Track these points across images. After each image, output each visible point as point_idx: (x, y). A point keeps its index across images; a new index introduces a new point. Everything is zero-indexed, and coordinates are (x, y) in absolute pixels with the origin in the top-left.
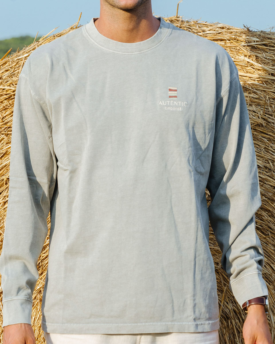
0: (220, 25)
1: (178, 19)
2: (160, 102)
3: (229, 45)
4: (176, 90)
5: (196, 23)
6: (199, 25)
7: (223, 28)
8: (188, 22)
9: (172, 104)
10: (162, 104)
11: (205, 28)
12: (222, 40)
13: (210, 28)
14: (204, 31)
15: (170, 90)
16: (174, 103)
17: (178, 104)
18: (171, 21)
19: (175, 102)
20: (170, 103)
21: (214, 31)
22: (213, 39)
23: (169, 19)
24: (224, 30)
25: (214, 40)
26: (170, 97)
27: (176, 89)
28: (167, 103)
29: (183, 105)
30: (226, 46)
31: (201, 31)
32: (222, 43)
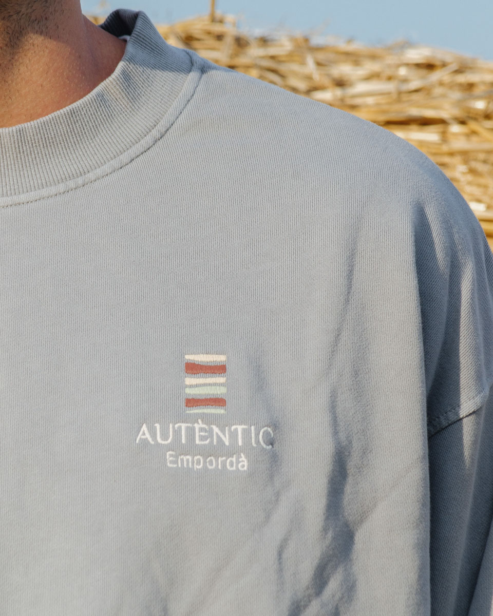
0: (416, 55)
1: (217, 29)
2: (144, 428)
3: (459, 144)
4: (219, 369)
5: (304, 46)
6: (321, 56)
7: (430, 67)
8: (264, 41)
9: (202, 438)
10: (150, 439)
11: (344, 69)
12: (425, 122)
13: (370, 67)
14: (340, 83)
15: (193, 369)
16: (211, 431)
17: (234, 435)
18: (188, 40)
19: (216, 429)
20: (191, 433)
21: (390, 78)
22: (383, 118)
23: (179, 29)
24: (436, 76)
25: (389, 123)
26: (192, 402)
27: (221, 359)
28: (177, 433)
29: (258, 442)
30: (445, 148)
31: (326, 81)
32: (430, 135)
